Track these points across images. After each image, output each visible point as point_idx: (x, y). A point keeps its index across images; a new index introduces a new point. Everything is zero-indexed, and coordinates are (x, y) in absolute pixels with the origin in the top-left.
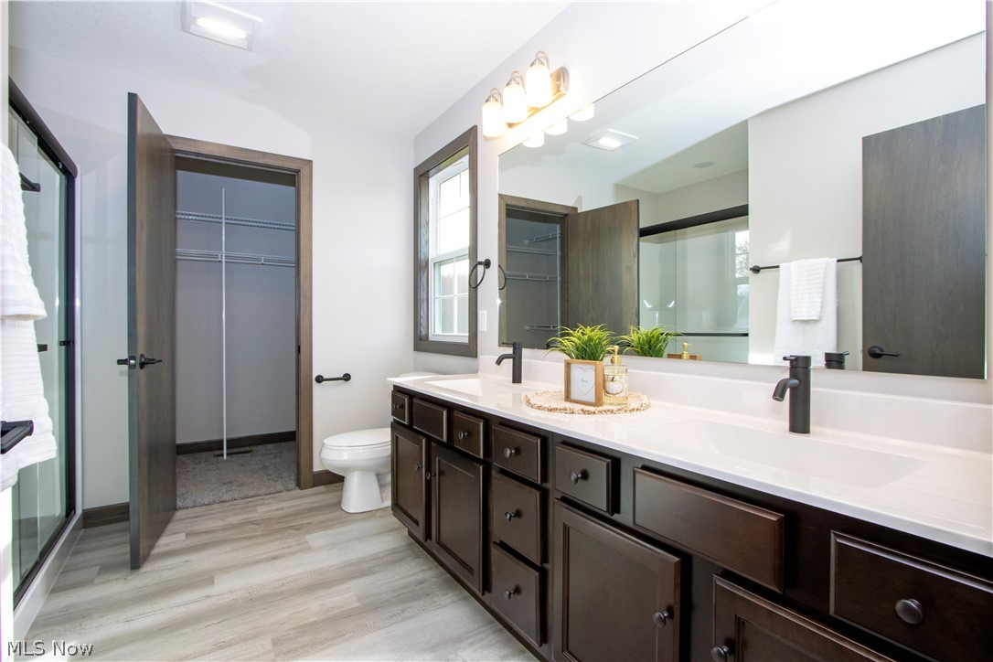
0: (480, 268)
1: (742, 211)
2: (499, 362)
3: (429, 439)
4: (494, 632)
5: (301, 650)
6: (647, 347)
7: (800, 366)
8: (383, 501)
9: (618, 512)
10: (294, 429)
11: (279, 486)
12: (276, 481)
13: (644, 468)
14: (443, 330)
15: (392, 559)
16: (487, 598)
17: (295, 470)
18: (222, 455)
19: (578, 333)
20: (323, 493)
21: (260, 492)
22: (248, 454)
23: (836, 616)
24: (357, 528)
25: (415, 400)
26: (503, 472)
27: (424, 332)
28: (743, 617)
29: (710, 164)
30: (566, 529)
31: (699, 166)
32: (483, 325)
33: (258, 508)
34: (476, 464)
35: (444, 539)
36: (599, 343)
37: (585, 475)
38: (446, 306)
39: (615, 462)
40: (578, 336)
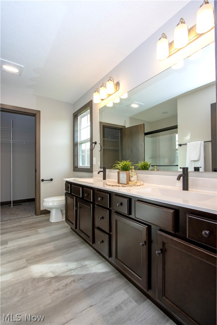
0: (94, 144)
1: (176, 127)
2: (99, 173)
3: (76, 197)
4: (96, 256)
5: (35, 262)
6: (144, 167)
7: (185, 170)
8: (63, 219)
9: (131, 214)
10: (34, 197)
11: (30, 215)
12: (29, 213)
13: (138, 200)
14: (82, 165)
15: (65, 236)
16: (94, 245)
17: (35, 210)
18: (11, 206)
19: (122, 163)
20: (44, 217)
21: (23, 217)
22: (20, 205)
23: (189, 238)
24: (54, 227)
25: (72, 185)
26: (98, 205)
27: (76, 165)
28: (165, 241)
29: (166, 113)
30: (116, 221)
31: (163, 113)
32: (94, 163)
33: (22, 221)
34: (90, 204)
35: (81, 228)
36: (128, 166)
37: (121, 204)
38: (83, 157)
39: (130, 199)
40: (122, 164)
